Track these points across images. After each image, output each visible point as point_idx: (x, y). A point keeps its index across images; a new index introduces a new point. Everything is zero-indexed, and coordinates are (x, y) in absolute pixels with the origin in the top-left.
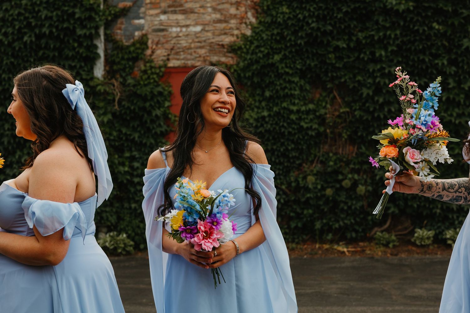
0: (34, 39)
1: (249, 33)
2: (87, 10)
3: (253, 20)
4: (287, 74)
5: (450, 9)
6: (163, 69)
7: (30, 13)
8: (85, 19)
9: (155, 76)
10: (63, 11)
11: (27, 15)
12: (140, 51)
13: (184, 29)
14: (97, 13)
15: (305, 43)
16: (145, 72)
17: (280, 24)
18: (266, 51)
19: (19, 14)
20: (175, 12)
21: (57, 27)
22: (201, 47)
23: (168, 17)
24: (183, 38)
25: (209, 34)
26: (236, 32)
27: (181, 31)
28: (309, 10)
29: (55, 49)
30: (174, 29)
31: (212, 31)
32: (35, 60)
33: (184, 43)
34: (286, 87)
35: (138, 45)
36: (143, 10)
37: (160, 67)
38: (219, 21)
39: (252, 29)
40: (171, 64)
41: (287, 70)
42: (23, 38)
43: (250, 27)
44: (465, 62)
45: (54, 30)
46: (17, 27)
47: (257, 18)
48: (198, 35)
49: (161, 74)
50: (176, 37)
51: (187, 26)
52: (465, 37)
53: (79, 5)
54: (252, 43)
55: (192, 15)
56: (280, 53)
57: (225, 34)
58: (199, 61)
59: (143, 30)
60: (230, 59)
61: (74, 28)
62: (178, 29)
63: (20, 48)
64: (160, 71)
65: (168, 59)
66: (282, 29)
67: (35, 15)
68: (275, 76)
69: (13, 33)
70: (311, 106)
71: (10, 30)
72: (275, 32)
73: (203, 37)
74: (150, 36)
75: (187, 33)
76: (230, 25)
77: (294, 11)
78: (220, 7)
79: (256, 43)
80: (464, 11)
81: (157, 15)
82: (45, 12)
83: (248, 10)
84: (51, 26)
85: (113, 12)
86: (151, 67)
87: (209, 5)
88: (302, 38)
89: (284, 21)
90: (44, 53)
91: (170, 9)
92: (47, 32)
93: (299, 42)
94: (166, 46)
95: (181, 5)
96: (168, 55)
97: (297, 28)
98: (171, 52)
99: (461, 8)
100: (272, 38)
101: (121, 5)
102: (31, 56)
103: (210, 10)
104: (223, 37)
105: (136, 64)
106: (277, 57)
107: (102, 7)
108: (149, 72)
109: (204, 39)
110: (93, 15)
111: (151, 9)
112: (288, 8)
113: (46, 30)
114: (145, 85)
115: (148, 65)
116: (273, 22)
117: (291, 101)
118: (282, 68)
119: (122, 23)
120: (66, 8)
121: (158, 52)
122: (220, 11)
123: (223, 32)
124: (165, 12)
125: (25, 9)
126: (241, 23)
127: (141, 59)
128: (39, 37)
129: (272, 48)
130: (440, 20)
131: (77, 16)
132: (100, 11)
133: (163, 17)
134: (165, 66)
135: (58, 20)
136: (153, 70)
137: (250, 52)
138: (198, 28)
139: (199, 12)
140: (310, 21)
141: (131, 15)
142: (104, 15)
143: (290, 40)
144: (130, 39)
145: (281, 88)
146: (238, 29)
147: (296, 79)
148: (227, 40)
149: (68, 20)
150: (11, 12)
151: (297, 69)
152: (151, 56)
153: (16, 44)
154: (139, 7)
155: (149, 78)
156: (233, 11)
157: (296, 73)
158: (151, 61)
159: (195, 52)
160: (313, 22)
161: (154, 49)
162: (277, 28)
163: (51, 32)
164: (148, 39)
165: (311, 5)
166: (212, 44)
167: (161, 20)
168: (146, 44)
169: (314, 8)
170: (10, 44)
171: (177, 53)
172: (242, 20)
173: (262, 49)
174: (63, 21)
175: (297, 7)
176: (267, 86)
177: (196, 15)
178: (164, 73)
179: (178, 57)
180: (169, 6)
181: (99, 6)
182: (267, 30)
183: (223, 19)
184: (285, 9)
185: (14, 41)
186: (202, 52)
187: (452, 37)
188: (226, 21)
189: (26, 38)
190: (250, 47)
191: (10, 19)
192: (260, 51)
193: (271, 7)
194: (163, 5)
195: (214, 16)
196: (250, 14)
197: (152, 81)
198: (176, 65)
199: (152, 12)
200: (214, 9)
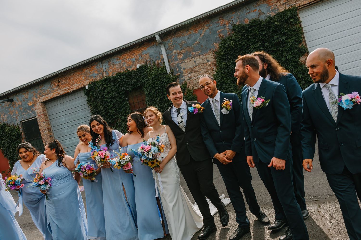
0: (155, 91)
1: (215, 73)
2: (167, 79)
3: (216, 69)
4: (229, 83)
5: (276, 50)
6: (193, 91)
7: (153, 84)
8: (167, 82)
9: (191, 93)
10: (161, 81)
11: (152, 85)
12: (185, 87)
13: (196, 77)
14: (170, 79)
15: (232, 72)
16: (188, 92)
17: (223, 69)
18: (221, 78)
19: (150, 85)
20: (192, 73)
21: (160, 86)
24: (196, 80)
26: (211, 74)
28: (231, 62)
29: (161, 93)
30: (193, 78)
32: (157, 97)
34: (229, 88)
35: (184, 85)
36: (183, 74)
37: (192, 90)
39: (216, 72)
40: (195, 89)
41: (229, 82)
42: (152, 91)
43: (215, 71)
44: (285, 65)
45: (160, 87)
46: (150, 89)
47: (217, 68)
49: (192, 92)
50: (194, 80)
51: (197, 76)
52: (283, 57)
53: (165, 78)
54: (216, 76)
55: (197, 72)
56: (225, 77)
59: (185, 80)
61: (164, 85)
62: (194, 78)
63: (152, 95)
64: (192, 91)
65: (193, 87)
66: (224, 70)
67: (154, 84)
68: (225, 85)
69: (149, 91)
70: (238, 91)
71: (148, 90)
72: (222, 71)
74: (187, 82)
75: (197, 78)
77: (227, 63)
78: (205, 68)
79: (217, 76)
80: (280, 49)
81: (187, 75)
82: (156, 82)
83: (213, 66)
84: (158, 86)
85: (175, 77)
86: (189, 91)
87: (201, 68)
88: (230, 71)
89: (224, 67)
90: (159, 94)
91: (191, 72)
92: (158, 88)
93: (230, 72)
94: (192, 83)
95: (194, 70)
96: (193, 86)
97: (228, 68)
99: (280, 48)
100: (222, 73)
101: (177, 75)
102: (155, 96)
103: (202, 69)
105: (185, 91)
106: (224, 79)
107: (171, 77)
108: (189, 92)
110: (169, 80)
111: (185, 74)
112: (225, 63)
113: (157, 88)
114: (189, 97)
115: (188, 90)
116: (221, 68)
117: (232, 91)
118: (227, 82)
119: (178, 80)
120: (161, 80)
121: (190, 86)
122: (205, 69)
124: (190, 74)
125: (151, 83)
127: (186, 89)
128: (156, 90)
129: (222, 76)
130: (273, 54)
131: (164, 82)
132: (171, 78)
133: (189, 75)
134: (193, 89)
135: (160, 84)
136: (190, 92)
137: (216, 79)
139: (199, 71)
140: (232, 65)
141: (180, 77)
142: (172, 79)
143: (227, 72)
144: (182, 84)
145: (228, 88)
147: (232, 84)
149: (163, 83)
150: (148, 85)
151: (231, 81)
152: (188, 87)
153: (151, 93)
154: (182, 74)
155: (189, 94)
156: (209, 68)
157: (231, 82)
158: (189, 89)
160: (233, 65)
162: (223, 70)
163: (159, 88)
164: (186, 83)
165: (231, 60)
168: (186, 84)
169: (232, 61)
170: (149, 94)
171: (196, 85)
172: (212, 70)
173: (220, 78)
174: (161, 84)
175: (227, 62)
176: (224, 88)
178: (193, 92)
180: (190, 71)
181: (170, 77)
182: (220, 71)
183: (206, 71)
184: (224, 63)
185: (150, 93)
187: (279, 58)
188: (208, 72)
189: (153, 91)
190: (216, 77)
191: (148, 87)
192: (219, 78)
193: (220, 64)
194: (188, 71)
195: (204, 71)
196: (214, 68)
197: (190, 95)
198: (196, 88)
199: (186, 74)
200: (203, 69)
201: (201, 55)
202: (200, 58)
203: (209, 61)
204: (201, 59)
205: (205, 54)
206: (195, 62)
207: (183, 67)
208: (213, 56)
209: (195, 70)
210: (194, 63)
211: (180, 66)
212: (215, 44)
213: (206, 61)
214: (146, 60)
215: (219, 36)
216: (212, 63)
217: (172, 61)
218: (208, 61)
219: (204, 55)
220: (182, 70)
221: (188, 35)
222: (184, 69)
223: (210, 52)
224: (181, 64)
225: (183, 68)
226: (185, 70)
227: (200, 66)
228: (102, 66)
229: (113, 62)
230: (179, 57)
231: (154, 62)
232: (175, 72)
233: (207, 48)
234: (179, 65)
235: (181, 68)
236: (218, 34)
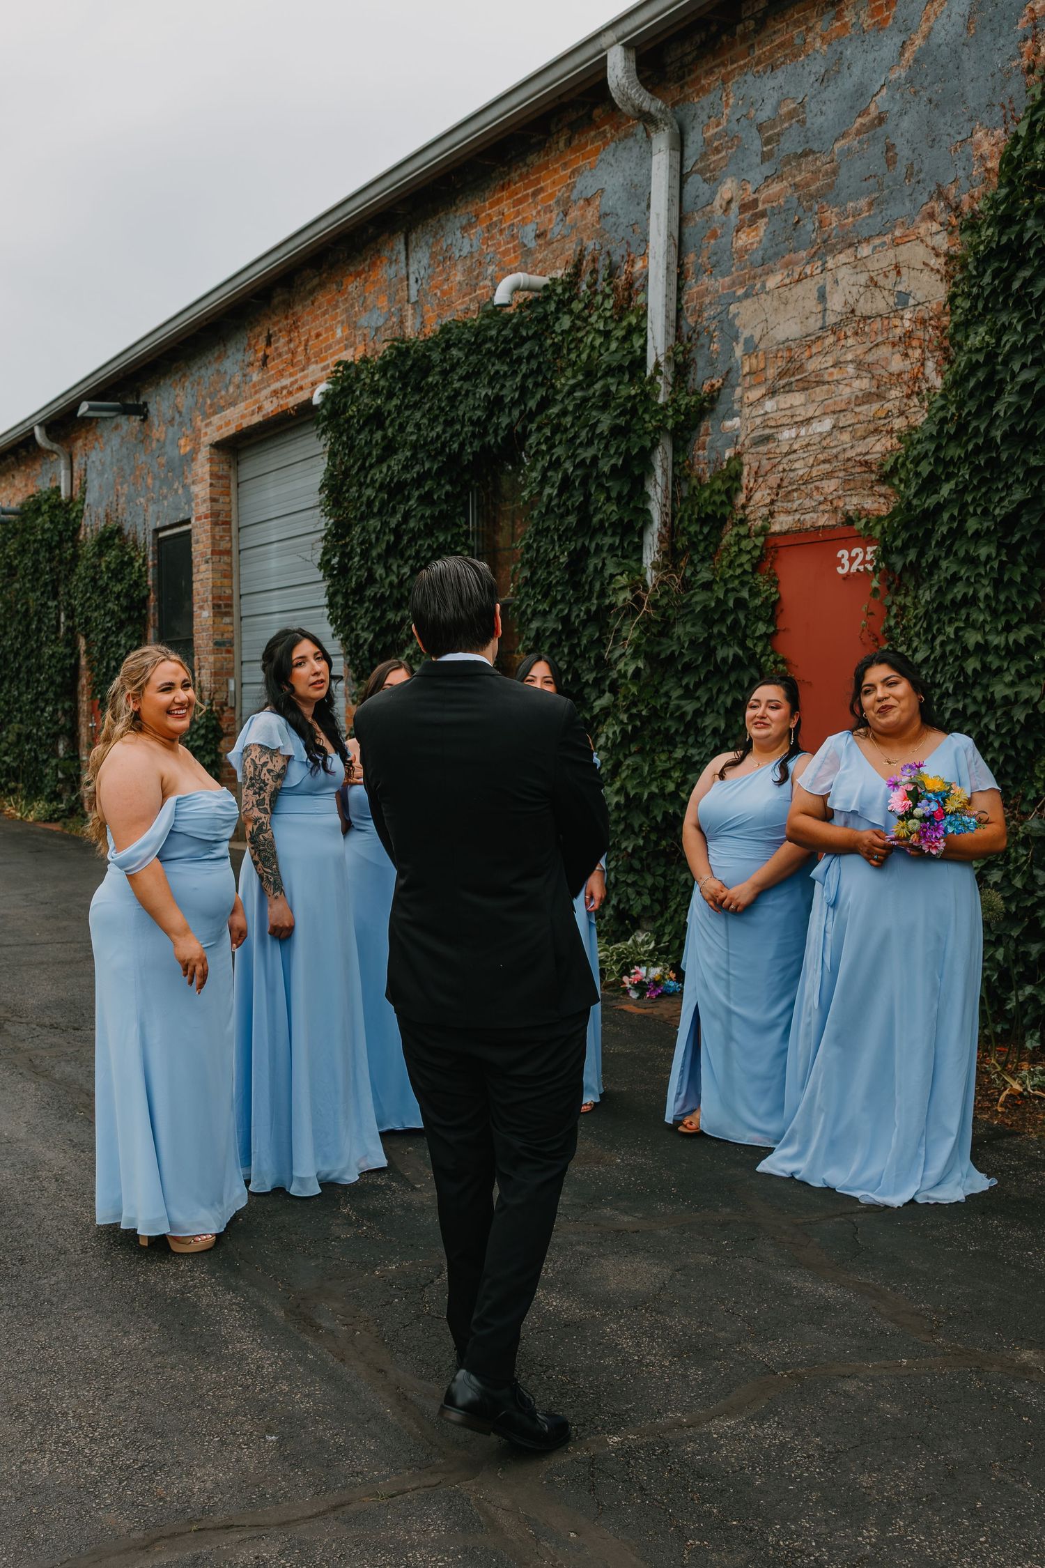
1: (922, 420)
3: (937, 381)
6: (761, 540)
13: (803, 431)
20: (788, 389)
22: (829, 475)
23: (778, 402)
24: (800, 454)
25: (846, 437)
26: (898, 423)
27: (797, 436)
30: (786, 434)
31: (851, 429)
33: (800, 468)
36: (738, 391)
37: (759, 534)
38: (867, 398)
39: (929, 409)
40: (776, 528)
43: (927, 403)
47: (944, 373)
48: (824, 443)
49: (757, 552)
50: (788, 454)
51: (809, 420)
55: (818, 389)
57: (876, 431)
58: (824, 512)
59: (736, 443)
60: (882, 500)
62: (793, 433)
64: (756, 545)
65: (772, 514)
73: (836, 446)
74: (746, 458)
75: (807, 440)
76: (888, 406)
78: (870, 358)
81: (760, 401)
83: (928, 354)
85: (690, 405)
86: (741, 537)
87: (849, 357)
91: (782, 382)
94: (771, 479)
95: (801, 368)
96: (772, 502)
98: (777, 495)
101: (705, 387)
103: (851, 369)
104: (871, 440)
107: (663, 397)
109: (834, 451)
111: (749, 388)
115: (737, 530)
119: (706, 433)
121: (757, 496)
122: (870, 368)
123: (871, 427)
124: (772, 393)
126: (908, 397)
127: (731, 517)
132: (651, 409)
133: (769, 405)
134: (766, 530)
136: (745, 544)
138: (826, 424)
139: (830, 379)
141: (721, 408)
146: (902, 413)
148: (879, 447)
152: (744, 507)
154: (733, 387)
156: (896, 363)
158: (744, 521)
159: (817, 488)
161: (752, 489)
164: (741, 464)
166: (850, 464)
167: (766, 413)
168: (737, 476)
171: (788, 496)
172: (913, 385)
177: (826, 387)
178: (764, 548)
179: (789, 505)
180: (781, 375)
183: (874, 390)
186: (830, 486)
188: (880, 397)
194: (771, 372)
195: (857, 384)
196: (930, 366)
197: (739, 571)
198: (785, 527)
199: (754, 395)
200: (859, 364)
201: (868, 240)
202: (857, 264)
203: (912, 302)
204: (863, 278)
205: (898, 233)
206: (822, 297)
207: (745, 334)
208: (947, 254)
209: (811, 366)
210: (812, 304)
211: (736, 315)
212: (979, 135)
213: (891, 300)
214: (579, 248)
215: (1025, 62)
216: (923, 322)
217: (701, 270)
218: (903, 298)
219: (887, 238)
220: (739, 351)
221: (830, 44)
222: (751, 348)
223: (931, 216)
224: (739, 300)
225: (747, 341)
226: (754, 361)
227: (846, 337)
228: (407, 265)
229: (449, 242)
230: (743, 239)
231: (612, 271)
232: (701, 363)
233: (922, 176)
234: (732, 307)
235: (736, 338)
236: (1026, 39)
